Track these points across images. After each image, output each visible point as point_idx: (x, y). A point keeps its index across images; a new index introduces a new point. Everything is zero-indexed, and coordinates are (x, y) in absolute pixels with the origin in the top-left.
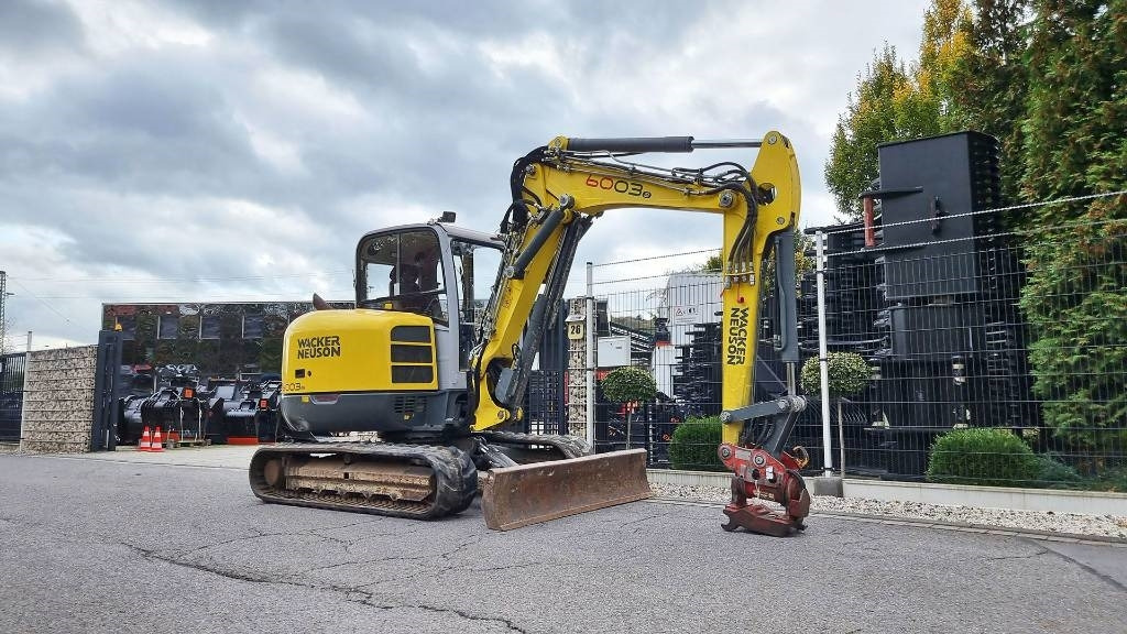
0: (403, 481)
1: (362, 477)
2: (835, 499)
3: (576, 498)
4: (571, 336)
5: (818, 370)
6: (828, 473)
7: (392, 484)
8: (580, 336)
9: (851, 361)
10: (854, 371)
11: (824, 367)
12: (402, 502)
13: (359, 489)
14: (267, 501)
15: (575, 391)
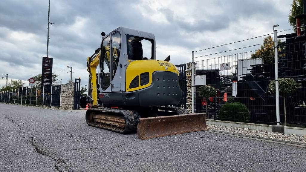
0: (119, 121)
1: (110, 119)
2: (280, 134)
3: (175, 129)
4: (187, 76)
5: (275, 84)
6: (278, 124)
7: (116, 122)
8: (190, 75)
9: (289, 80)
10: (290, 85)
11: (277, 84)
12: (119, 128)
13: (109, 123)
14: (89, 125)
15: (189, 93)
